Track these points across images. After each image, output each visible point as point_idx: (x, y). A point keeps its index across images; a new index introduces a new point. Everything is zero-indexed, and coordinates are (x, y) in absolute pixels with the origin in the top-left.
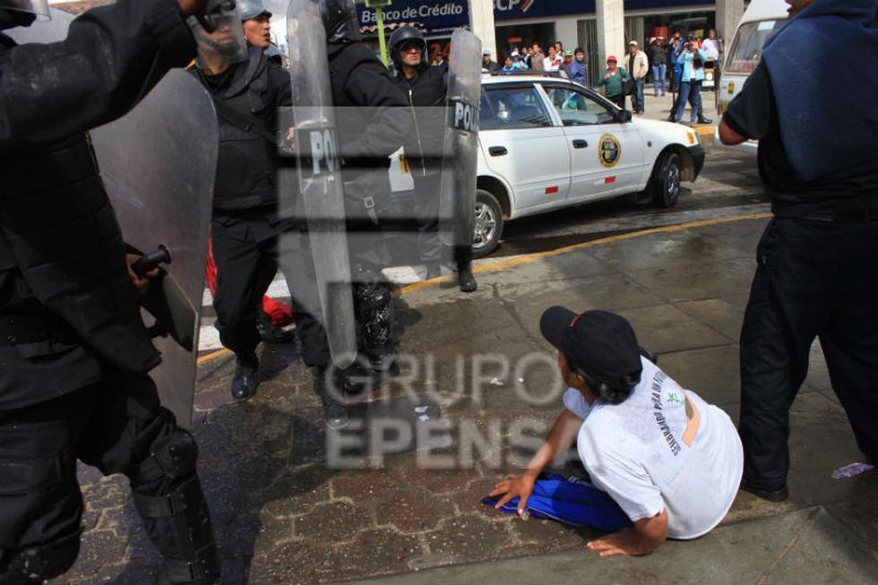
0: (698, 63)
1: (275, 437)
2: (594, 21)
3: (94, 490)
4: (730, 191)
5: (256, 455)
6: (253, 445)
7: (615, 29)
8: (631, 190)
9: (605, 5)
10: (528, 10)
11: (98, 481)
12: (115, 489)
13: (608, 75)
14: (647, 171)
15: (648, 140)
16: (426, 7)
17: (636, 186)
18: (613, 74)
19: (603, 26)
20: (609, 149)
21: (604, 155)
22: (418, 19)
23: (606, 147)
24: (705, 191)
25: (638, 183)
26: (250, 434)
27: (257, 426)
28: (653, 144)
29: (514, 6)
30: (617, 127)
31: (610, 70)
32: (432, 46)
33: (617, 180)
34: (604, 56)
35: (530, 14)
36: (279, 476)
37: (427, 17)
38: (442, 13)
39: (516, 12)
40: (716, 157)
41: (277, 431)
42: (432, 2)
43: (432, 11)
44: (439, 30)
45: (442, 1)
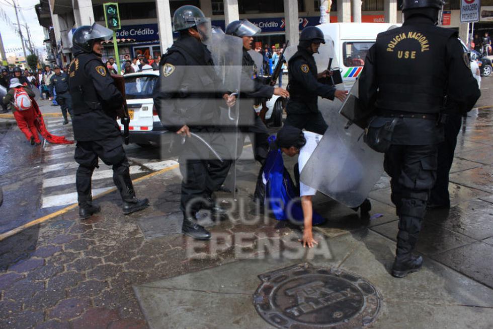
16: (133, 30)
22: (129, 37)
37: (135, 36)
38: (142, 34)
42: (137, 27)
43: (137, 32)
44: (141, 43)
45: (142, 27)
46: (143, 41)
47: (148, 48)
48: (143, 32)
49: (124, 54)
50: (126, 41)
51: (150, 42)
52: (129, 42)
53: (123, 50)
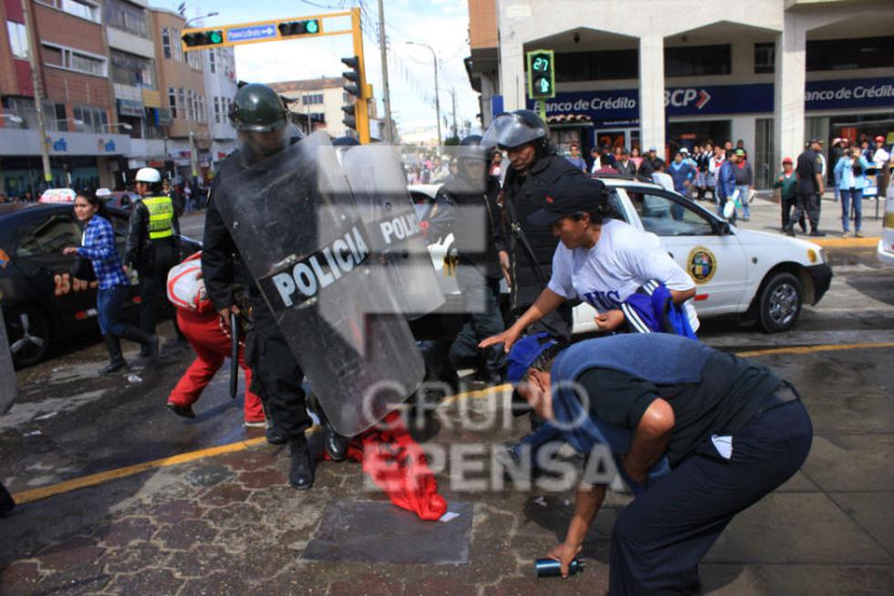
0: (858, 171)
1: (301, 527)
2: (772, 120)
3: (118, 552)
4: (889, 312)
5: (275, 542)
6: (276, 532)
7: (793, 130)
8: (728, 311)
9: (783, 104)
10: (703, 108)
11: (126, 544)
12: (136, 555)
13: (782, 178)
14: (752, 291)
15: (753, 256)
16: (598, 100)
17: (736, 306)
18: (788, 176)
19: (780, 126)
20: (701, 263)
21: (694, 270)
22: (589, 112)
23: (698, 261)
24: (859, 309)
25: (739, 303)
26: (278, 520)
27: (289, 513)
28: (759, 262)
29: (689, 103)
30: (715, 239)
31: (786, 172)
32: (603, 139)
33: (709, 299)
34: (779, 158)
35: (706, 111)
36: (286, 568)
37: (599, 110)
38: (614, 107)
39: (691, 109)
40: (886, 272)
41: (305, 522)
42: (605, 95)
43: (603, 104)
44: (611, 123)
45: (615, 95)
46: (613, 120)
47: (623, 134)
48: (616, 105)
49: (568, 143)
50: (574, 120)
51: (627, 122)
52: (579, 121)
53: (566, 136)
